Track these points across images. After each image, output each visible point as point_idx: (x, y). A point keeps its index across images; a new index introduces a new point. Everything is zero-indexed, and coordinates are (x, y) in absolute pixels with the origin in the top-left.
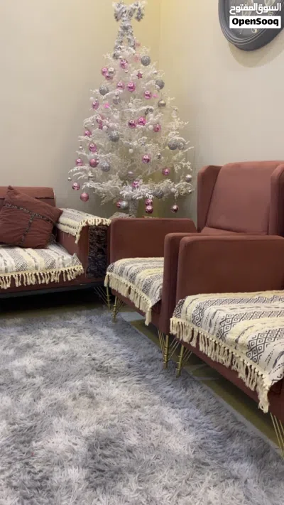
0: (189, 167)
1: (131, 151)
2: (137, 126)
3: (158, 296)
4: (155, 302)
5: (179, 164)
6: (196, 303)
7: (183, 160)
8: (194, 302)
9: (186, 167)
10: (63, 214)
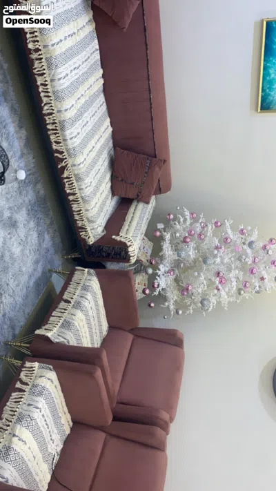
0: (188, 312)
1: (196, 274)
2: (218, 279)
3: (57, 341)
4: (52, 339)
5: (191, 303)
6: (48, 385)
7: (195, 307)
8: (49, 382)
9: (188, 309)
10: (146, 205)
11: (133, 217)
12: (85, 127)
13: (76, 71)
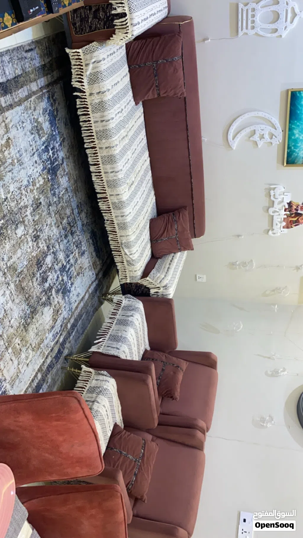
11: (169, 268)
12: (127, 164)
13: (120, 114)
